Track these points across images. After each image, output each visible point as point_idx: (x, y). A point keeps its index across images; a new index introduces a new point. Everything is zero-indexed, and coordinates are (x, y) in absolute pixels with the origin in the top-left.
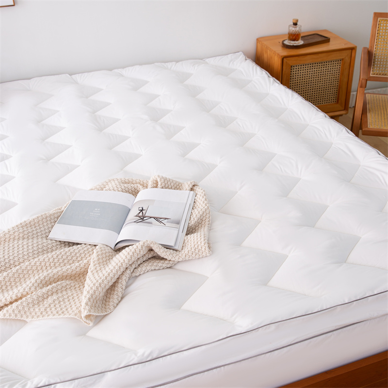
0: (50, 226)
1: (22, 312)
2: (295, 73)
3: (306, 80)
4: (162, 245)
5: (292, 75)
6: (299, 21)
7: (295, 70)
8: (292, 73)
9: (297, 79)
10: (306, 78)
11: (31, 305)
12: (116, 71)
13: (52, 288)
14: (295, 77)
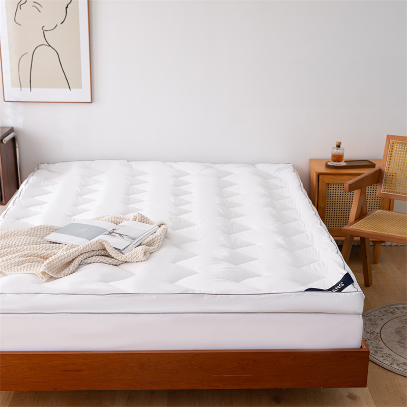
0: (48, 233)
1: (6, 268)
2: (332, 191)
3: (344, 200)
4: (114, 248)
5: (329, 193)
6: (342, 143)
7: (332, 189)
8: (329, 191)
9: (334, 198)
10: (344, 198)
11: (13, 265)
12: (168, 163)
13: (30, 259)
14: (332, 196)
